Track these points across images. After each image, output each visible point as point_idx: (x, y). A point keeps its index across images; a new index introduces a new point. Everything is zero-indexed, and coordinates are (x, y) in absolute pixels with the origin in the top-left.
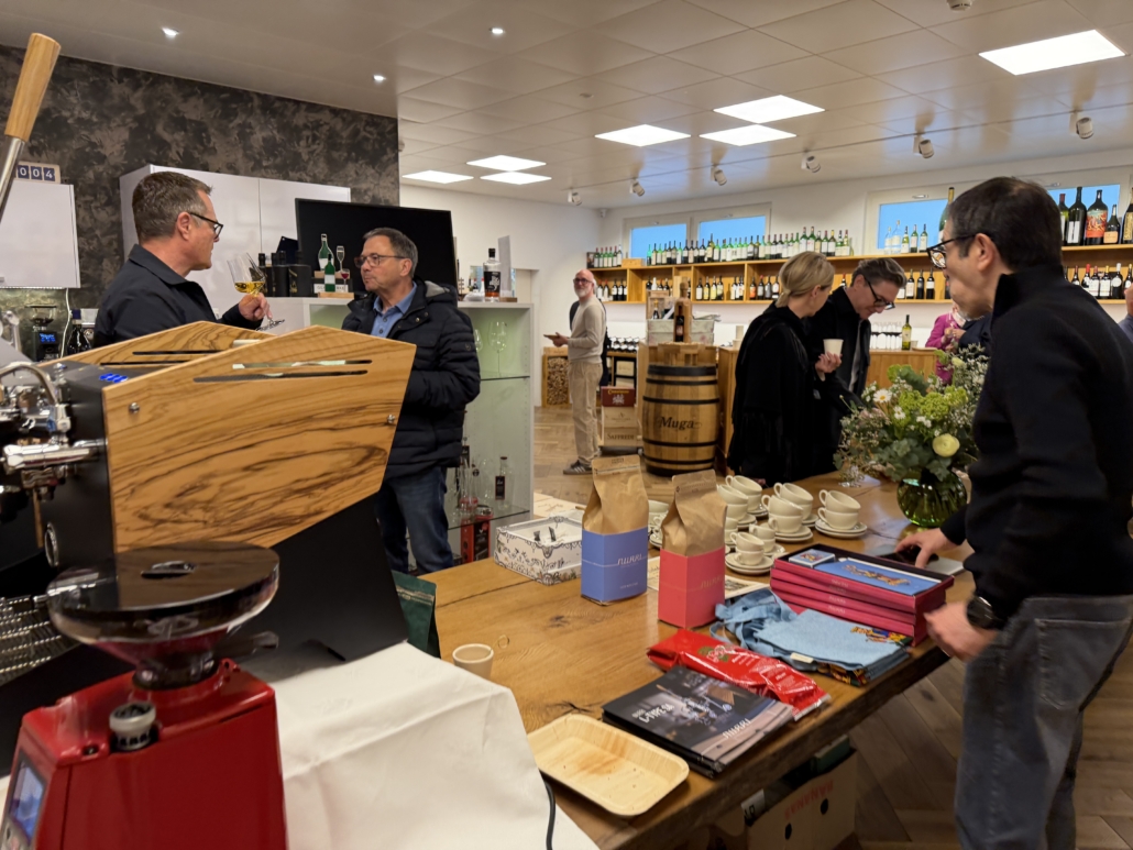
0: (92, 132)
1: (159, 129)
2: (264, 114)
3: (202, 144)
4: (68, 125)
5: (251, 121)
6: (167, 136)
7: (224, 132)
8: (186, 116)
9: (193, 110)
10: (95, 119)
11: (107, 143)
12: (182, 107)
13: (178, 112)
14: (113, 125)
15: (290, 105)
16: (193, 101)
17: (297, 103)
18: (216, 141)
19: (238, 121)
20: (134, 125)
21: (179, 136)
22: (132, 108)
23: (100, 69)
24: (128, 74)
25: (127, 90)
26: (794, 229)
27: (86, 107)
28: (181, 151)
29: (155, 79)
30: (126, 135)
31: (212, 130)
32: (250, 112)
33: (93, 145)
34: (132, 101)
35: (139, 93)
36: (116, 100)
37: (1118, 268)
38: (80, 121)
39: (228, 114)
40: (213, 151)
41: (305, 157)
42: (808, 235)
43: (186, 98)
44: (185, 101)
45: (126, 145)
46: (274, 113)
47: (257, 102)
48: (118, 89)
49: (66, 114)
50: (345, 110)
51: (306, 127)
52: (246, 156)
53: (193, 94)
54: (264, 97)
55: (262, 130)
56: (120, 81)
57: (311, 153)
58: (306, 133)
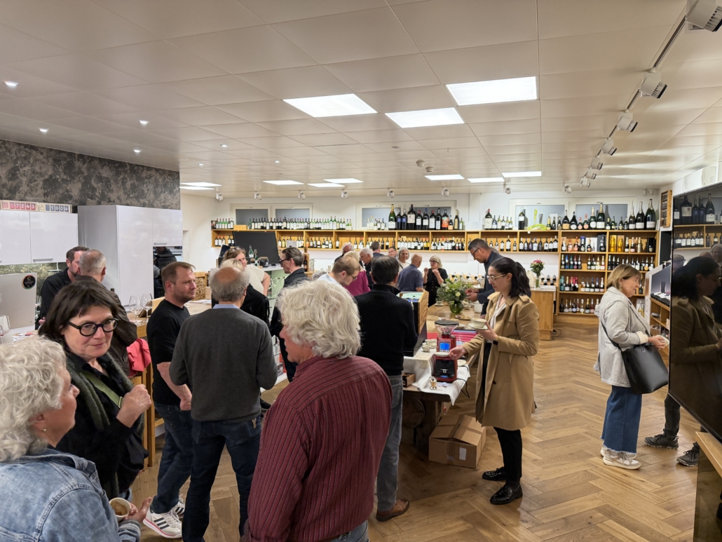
0: (67, 185)
1: (93, 182)
2: (131, 173)
3: (108, 188)
4: (58, 182)
5: (126, 176)
6: (95, 185)
7: (116, 181)
8: (103, 175)
9: (106, 172)
10: (69, 179)
11: (73, 190)
12: (101, 171)
13: (99, 173)
14: (75, 181)
15: (140, 168)
16: (105, 168)
17: (143, 166)
18: (113, 187)
19: (121, 177)
20: (83, 181)
21: (100, 185)
22: (83, 173)
23: (71, 155)
24: (81, 156)
25: (81, 164)
26: (326, 217)
27: (65, 174)
28: (100, 192)
29: (92, 159)
30: (80, 185)
31: (112, 181)
32: (126, 172)
33: (67, 191)
34: (83, 170)
35: (86, 165)
36: (77, 169)
37: (454, 239)
38: (63, 180)
39: (118, 174)
40: (112, 191)
41: (146, 192)
42: (333, 220)
43: (102, 167)
44: (102, 168)
45: (80, 191)
46: (135, 172)
47: (128, 167)
48: (78, 164)
49: (58, 177)
50: (160, 169)
51: (146, 177)
52: (124, 193)
53: (105, 165)
54: (131, 165)
55: (130, 180)
56: (78, 160)
57: (148, 190)
58: (146, 180)
